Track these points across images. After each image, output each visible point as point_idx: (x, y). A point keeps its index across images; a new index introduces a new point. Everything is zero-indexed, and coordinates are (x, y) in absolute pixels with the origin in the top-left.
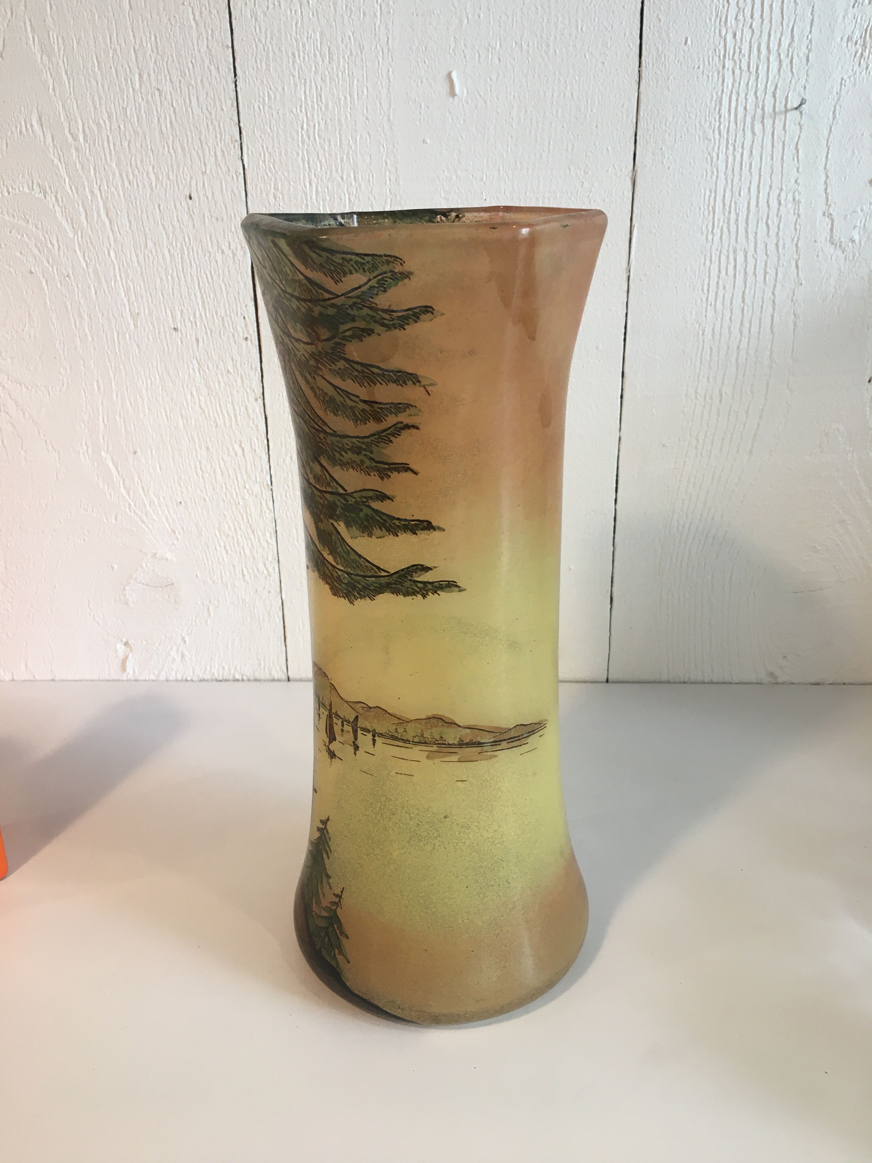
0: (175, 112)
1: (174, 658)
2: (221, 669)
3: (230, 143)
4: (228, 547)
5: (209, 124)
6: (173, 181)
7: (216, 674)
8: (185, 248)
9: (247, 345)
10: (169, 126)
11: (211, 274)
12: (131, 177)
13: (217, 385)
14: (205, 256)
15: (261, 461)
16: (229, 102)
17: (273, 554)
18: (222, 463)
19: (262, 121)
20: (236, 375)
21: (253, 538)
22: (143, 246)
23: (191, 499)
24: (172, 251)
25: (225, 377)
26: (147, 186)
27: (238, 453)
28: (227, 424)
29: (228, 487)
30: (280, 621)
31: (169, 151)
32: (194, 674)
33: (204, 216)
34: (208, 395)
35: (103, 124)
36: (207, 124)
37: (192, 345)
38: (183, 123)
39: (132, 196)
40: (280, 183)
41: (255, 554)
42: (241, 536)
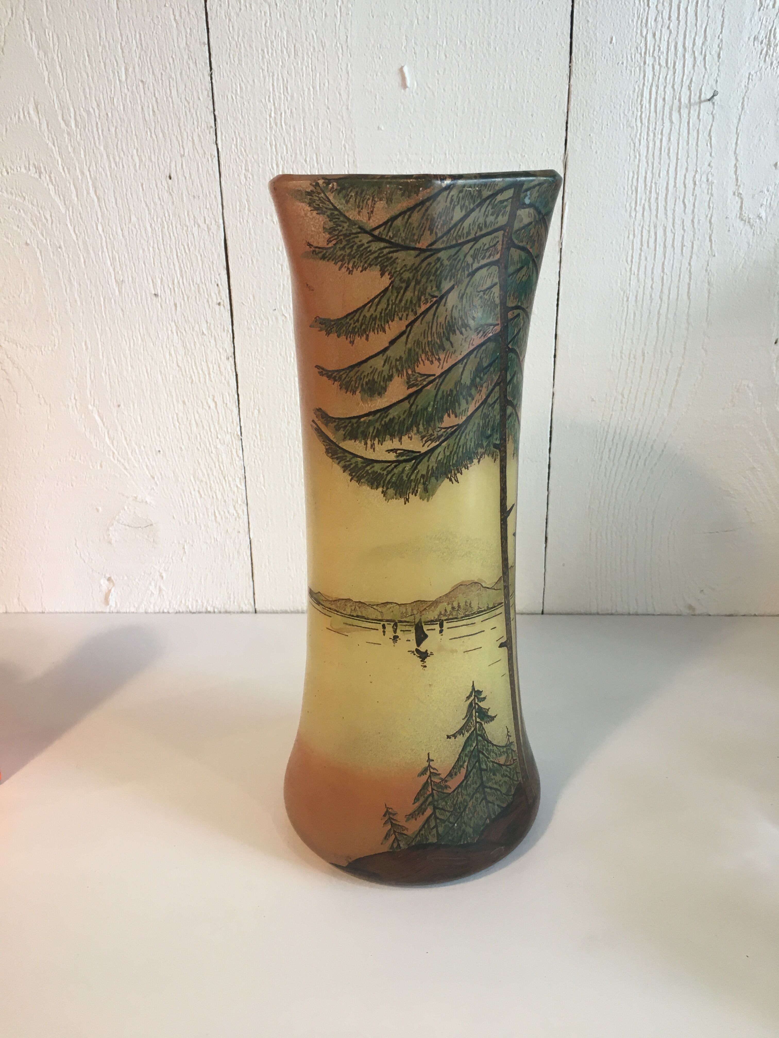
0: (157, 101)
1: (152, 593)
2: (194, 602)
3: (206, 129)
4: (201, 492)
5: (188, 112)
6: (155, 163)
7: (190, 607)
8: (165, 223)
9: (220, 309)
10: (151, 113)
11: (188, 246)
12: (117, 159)
13: (193, 345)
14: (183, 229)
15: (232, 414)
16: (205, 93)
17: (242, 498)
18: (197, 416)
19: (235, 110)
20: (210, 336)
21: (224, 483)
22: (127, 221)
23: (168, 448)
24: (153, 225)
25: (200, 339)
26: (131, 167)
27: (211, 407)
28: (202, 380)
29: (202, 437)
30: (248, 559)
31: (151, 136)
32: (170, 607)
33: (182, 194)
34: (185, 354)
35: (92, 112)
36: (186, 112)
37: (171, 309)
38: (164, 111)
39: (118, 176)
40: (250, 165)
41: (226, 498)
42: (214, 482)
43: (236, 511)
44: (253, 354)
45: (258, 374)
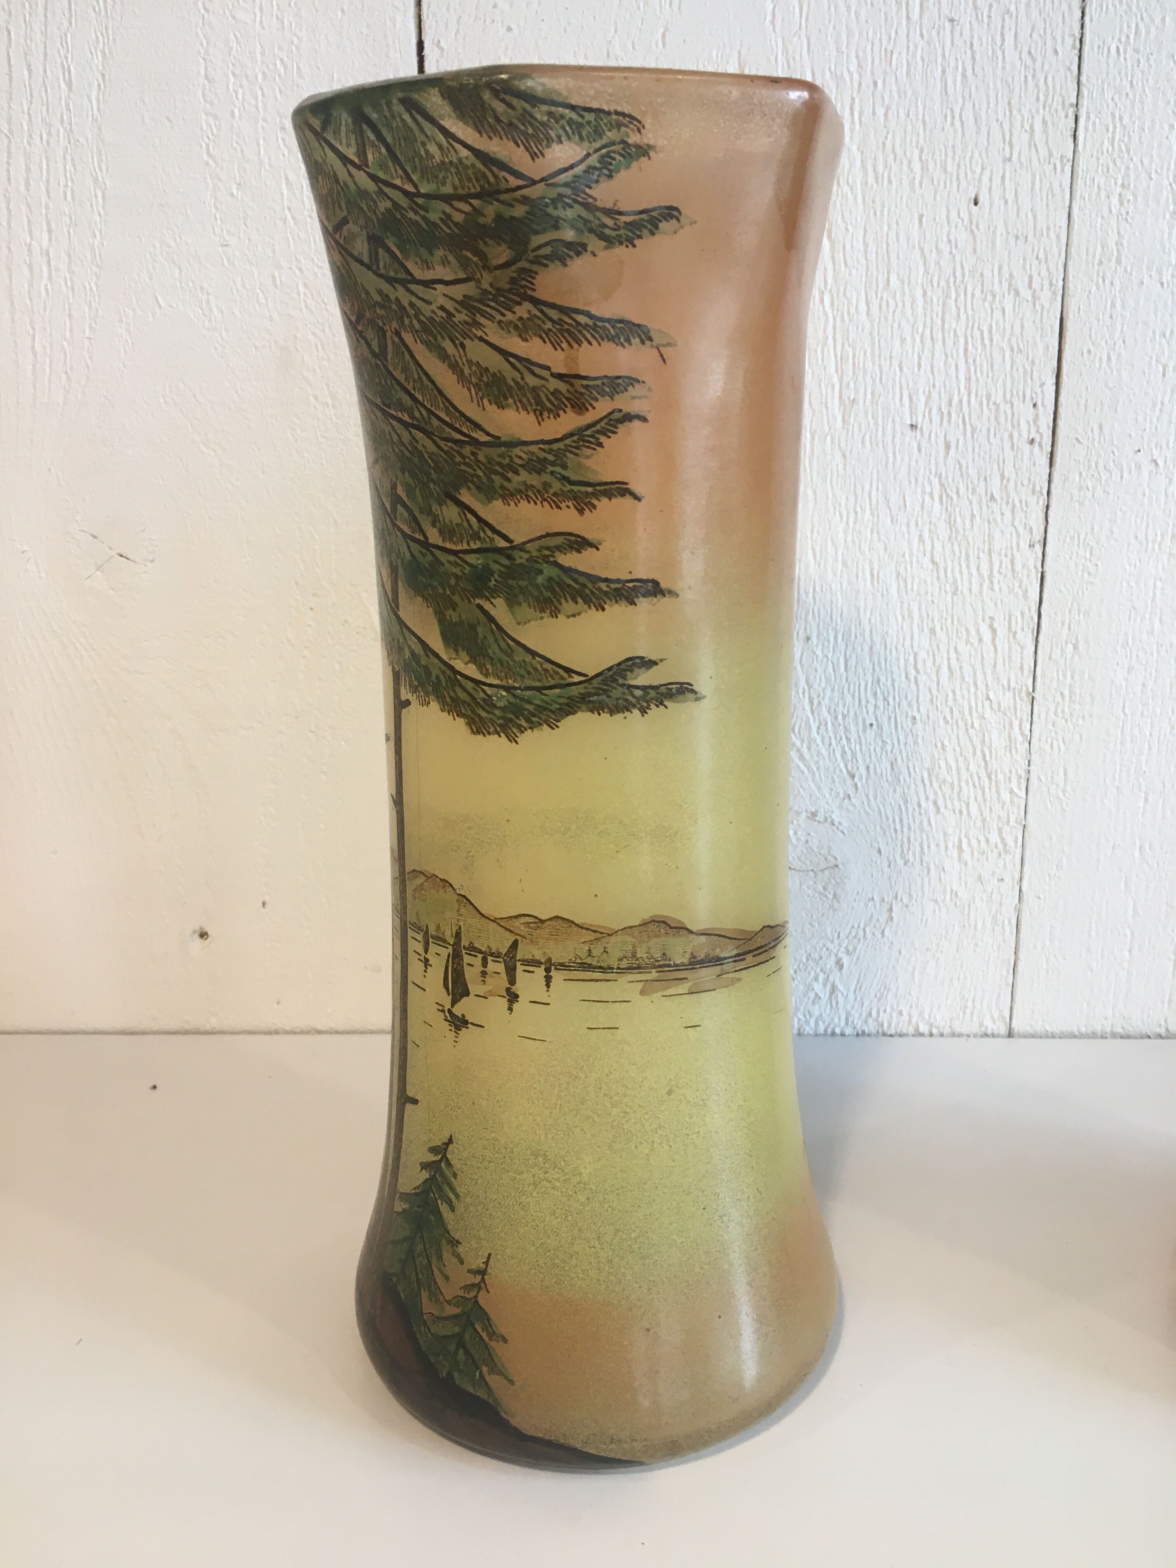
0: (973, 58)
1: (817, 995)
2: (895, 1015)
3: (1060, 108)
4: (940, 802)
5: (1030, 77)
6: (951, 174)
7: (886, 1025)
8: (953, 288)
9: (1031, 452)
10: (959, 79)
11: (990, 332)
12: (880, 168)
13: (967, 522)
14: (985, 300)
15: (1022, 653)
16: (1069, 41)
17: (1019, 814)
18: (953, 655)
19: (1120, 74)
20: (1004, 504)
21: (987, 785)
22: (881, 285)
23: (890, 717)
24: (929, 293)
25: (985, 508)
26: (905, 183)
27: (984, 638)
28: (975, 588)
29: (958, 697)
30: (1011, 933)
31: (952, 124)
32: (847, 1024)
33: (994, 232)
34: (950, 538)
35: (848, 79)
36: (1026, 77)
37: (937, 452)
38: (984, 77)
39: (877, 200)
40: (1132, 176)
41: (987, 814)
42: (967, 782)
43: (1002, 839)
44: (1082, 537)
45: (1086, 575)
